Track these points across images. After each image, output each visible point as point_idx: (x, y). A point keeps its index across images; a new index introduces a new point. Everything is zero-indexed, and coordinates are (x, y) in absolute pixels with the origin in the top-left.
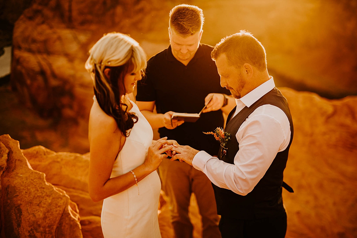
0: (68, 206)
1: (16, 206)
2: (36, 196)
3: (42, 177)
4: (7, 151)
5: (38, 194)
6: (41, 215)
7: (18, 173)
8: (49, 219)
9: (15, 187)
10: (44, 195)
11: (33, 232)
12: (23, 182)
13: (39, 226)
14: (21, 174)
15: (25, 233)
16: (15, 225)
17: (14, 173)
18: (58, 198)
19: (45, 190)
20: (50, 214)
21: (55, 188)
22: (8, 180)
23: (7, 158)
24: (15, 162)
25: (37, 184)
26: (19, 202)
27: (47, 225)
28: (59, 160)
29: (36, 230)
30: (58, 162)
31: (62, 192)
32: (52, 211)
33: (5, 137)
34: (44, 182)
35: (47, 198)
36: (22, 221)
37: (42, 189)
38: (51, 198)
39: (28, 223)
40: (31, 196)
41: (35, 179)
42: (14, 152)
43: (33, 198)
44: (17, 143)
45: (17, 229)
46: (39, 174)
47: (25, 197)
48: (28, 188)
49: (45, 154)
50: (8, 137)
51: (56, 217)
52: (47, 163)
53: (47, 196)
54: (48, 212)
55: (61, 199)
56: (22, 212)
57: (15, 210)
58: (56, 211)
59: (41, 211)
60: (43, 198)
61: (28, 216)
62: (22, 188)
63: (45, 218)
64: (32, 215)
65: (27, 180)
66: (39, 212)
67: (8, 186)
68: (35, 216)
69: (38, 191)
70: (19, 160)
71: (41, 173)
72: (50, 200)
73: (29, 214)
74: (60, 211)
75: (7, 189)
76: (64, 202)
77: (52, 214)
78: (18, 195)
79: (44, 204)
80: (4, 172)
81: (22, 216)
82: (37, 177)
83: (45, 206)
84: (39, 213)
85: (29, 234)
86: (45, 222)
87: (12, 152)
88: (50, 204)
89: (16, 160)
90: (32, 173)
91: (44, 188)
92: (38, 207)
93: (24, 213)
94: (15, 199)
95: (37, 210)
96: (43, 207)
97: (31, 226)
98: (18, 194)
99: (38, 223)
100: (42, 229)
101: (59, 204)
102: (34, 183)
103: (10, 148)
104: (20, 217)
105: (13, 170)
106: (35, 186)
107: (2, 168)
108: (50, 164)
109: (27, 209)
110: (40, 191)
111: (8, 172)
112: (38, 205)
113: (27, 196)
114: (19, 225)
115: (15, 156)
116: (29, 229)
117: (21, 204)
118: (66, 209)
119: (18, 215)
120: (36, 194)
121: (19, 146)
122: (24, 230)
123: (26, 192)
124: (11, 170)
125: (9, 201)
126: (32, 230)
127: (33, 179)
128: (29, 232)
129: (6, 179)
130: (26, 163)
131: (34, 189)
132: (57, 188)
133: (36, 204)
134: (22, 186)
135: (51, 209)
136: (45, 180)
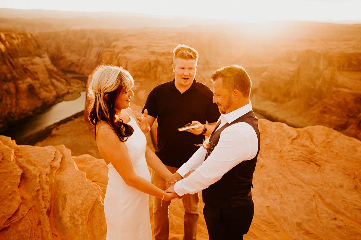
0: (100, 196)
1: (63, 195)
2: (78, 188)
3: (83, 175)
4: (61, 156)
5: (80, 187)
6: (80, 202)
7: (67, 172)
8: (86, 205)
9: (64, 181)
10: (83, 188)
11: (73, 214)
12: (70, 178)
13: (78, 210)
14: (69, 173)
15: (67, 214)
16: (61, 209)
17: (64, 171)
18: (93, 190)
19: (85, 184)
20: (87, 202)
21: (92, 184)
22: (60, 177)
23: (60, 161)
24: (66, 164)
25: (80, 180)
26: (65, 192)
27: (84, 209)
28: (99, 164)
29: (75, 212)
30: (99, 166)
31: (97, 186)
32: (88, 199)
33: (61, 147)
34: (85, 179)
35: (86, 190)
36: (66, 206)
37: (83, 184)
38: (88, 190)
39: (70, 207)
40: (75, 188)
41: (78, 176)
42: (66, 157)
43: (76, 190)
44: (69, 151)
45: (62, 211)
46: (82, 173)
47: (70, 189)
48: (73, 183)
49: (90, 160)
50: (63, 147)
51: (90, 204)
52: (91, 166)
53: (86, 188)
54: (85, 200)
55: (96, 191)
56: (66, 200)
57: (62, 198)
58: (91, 199)
59: (80, 199)
60: (83, 190)
61: (71, 203)
62: (69, 182)
63: (83, 204)
64: (73, 202)
65: (73, 176)
66: (79, 199)
67: (59, 181)
68: (75, 202)
69: (80, 184)
70: (69, 163)
71: (83, 172)
72: (87, 191)
73: (72, 201)
74: (94, 199)
75: (58, 183)
76: (97, 193)
77: (88, 202)
78: (65, 188)
79: (83, 194)
80: (57, 171)
81: (66, 203)
82: (80, 175)
83: (84, 195)
84: (79, 201)
85: (70, 215)
86: (83, 207)
87: (65, 157)
88: (88, 194)
89: (67, 163)
90: (77, 172)
91: (84, 183)
92: (78, 196)
93: (68, 200)
94: (63, 190)
95: (77, 198)
96: (82, 196)
97: (72, 210)
98: (65, 186)
99: (78, 208)
100: (79, 212)
101: (93, 195)
102: (77, 179)
103: (64, 155)
104: (65, 203)
105: (64, 170)
106: (78, 181)
107: (56, 168)
108: (92, 167)
109: (71, 198)
110: (81, 185)
111: (61, 171)
112: (79, 195)
113: (72, 188)
114: (63, 209)
115: (66, 160)
116: (70, 212)
117: (67, 194)
118: (98, 199)
119: (64, 201)
120: (78, 186)
121: (70, 153)
122: (67, 213)
123: (71, 185)
124: (63, 169)
125: (58, 191)
126: (72, 212)
127: (77, 176)
128: (70, 214)
129: (58, 176)
130: (74, 165)
131: (77, 183)
132: (94, 184)
133: (77, 194)
134: (69, 181)
135: (87, 198)
136: (86, 178)
